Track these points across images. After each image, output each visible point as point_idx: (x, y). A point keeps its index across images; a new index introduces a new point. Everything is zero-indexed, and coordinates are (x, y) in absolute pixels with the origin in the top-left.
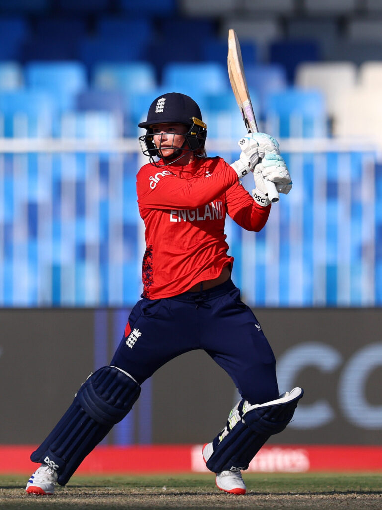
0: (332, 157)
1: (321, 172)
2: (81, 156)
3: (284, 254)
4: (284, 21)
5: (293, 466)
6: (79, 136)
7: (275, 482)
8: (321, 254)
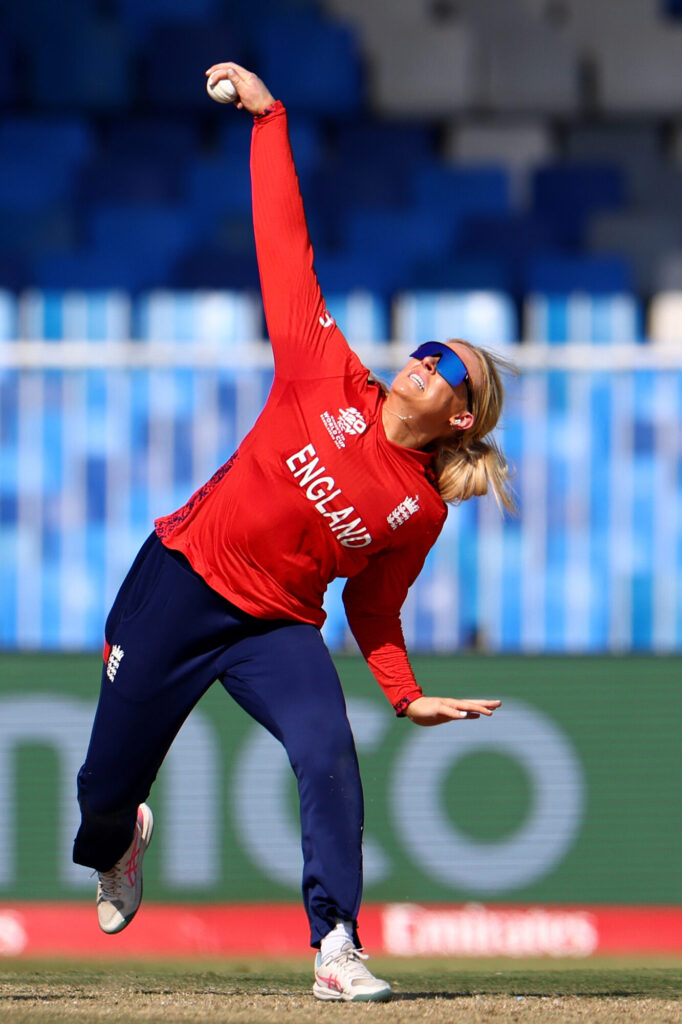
0: (644, 378)
1: (623, 403)
2: (185, 375)
3: (554, 555)
4: (560, 129)
5: (569, 943)
6: (183, 336)
7: (516, 979)
8: (624, 555)
